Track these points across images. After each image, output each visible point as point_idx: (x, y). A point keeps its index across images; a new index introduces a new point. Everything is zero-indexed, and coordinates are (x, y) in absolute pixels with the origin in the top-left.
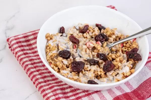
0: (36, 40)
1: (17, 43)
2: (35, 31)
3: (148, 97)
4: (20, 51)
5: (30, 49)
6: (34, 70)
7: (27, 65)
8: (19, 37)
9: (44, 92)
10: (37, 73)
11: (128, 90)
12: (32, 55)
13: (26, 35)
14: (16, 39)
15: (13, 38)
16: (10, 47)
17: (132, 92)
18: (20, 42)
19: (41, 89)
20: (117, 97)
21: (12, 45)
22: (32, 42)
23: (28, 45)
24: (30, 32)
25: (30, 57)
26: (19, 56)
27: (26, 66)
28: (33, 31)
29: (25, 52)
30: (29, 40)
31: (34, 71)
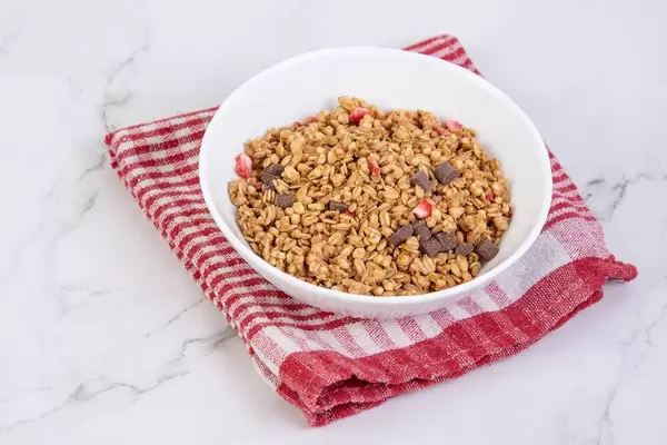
0: (198, 141)
1: (138, 150)
2: (195, 113)
3: (553, 328)
4: (145, 176)
5: (178, 172)
6: (194, 229)
7: (171, 218)
8: (145, 129)
9: (230, 291)
10: (204, 239)
11: (490, 306)
12: (186, 189)
13: (167, 125)
14: (134, 137)
15: (126, 133)
16: (115, 165)
17: (503, 311)
18: (146, 149)
19: (219, 285)
20: (456, 324)
21: (121, 157)
22: (185, 148)
23: (171, 159)
24: (179, 117)
25: (179, 193)
26: (142, 192)
27: (166, 220)
28: (190, 115)
29: (161, 180)
30: (176, 141)
31: (194, 235)
